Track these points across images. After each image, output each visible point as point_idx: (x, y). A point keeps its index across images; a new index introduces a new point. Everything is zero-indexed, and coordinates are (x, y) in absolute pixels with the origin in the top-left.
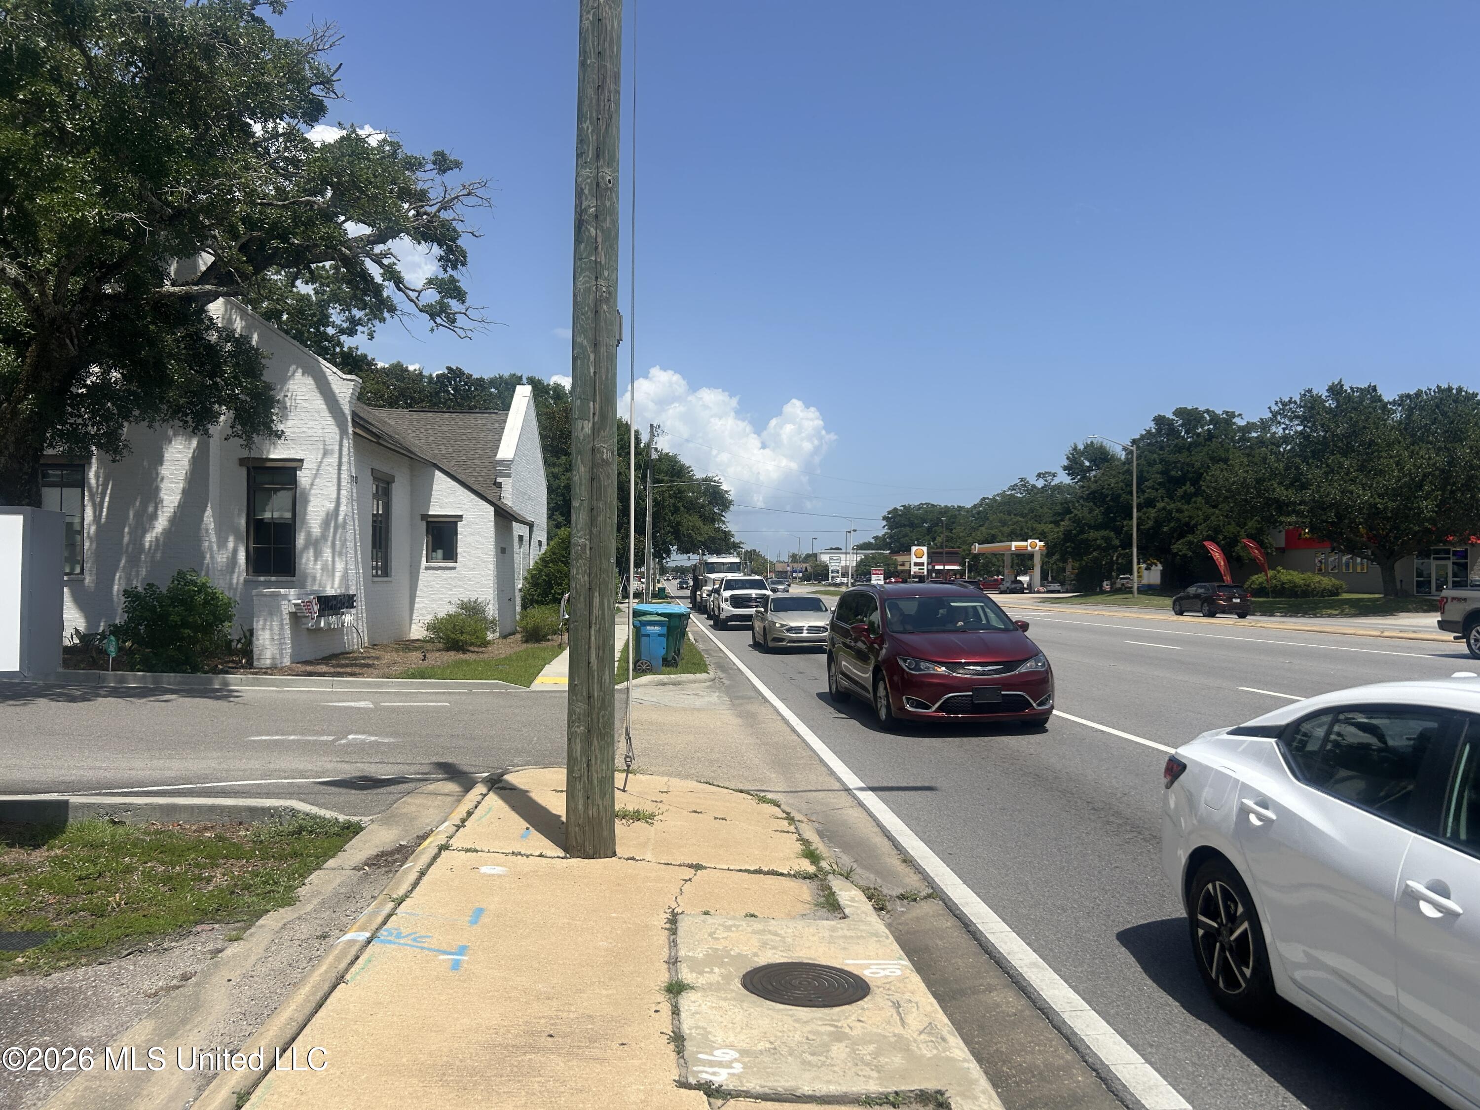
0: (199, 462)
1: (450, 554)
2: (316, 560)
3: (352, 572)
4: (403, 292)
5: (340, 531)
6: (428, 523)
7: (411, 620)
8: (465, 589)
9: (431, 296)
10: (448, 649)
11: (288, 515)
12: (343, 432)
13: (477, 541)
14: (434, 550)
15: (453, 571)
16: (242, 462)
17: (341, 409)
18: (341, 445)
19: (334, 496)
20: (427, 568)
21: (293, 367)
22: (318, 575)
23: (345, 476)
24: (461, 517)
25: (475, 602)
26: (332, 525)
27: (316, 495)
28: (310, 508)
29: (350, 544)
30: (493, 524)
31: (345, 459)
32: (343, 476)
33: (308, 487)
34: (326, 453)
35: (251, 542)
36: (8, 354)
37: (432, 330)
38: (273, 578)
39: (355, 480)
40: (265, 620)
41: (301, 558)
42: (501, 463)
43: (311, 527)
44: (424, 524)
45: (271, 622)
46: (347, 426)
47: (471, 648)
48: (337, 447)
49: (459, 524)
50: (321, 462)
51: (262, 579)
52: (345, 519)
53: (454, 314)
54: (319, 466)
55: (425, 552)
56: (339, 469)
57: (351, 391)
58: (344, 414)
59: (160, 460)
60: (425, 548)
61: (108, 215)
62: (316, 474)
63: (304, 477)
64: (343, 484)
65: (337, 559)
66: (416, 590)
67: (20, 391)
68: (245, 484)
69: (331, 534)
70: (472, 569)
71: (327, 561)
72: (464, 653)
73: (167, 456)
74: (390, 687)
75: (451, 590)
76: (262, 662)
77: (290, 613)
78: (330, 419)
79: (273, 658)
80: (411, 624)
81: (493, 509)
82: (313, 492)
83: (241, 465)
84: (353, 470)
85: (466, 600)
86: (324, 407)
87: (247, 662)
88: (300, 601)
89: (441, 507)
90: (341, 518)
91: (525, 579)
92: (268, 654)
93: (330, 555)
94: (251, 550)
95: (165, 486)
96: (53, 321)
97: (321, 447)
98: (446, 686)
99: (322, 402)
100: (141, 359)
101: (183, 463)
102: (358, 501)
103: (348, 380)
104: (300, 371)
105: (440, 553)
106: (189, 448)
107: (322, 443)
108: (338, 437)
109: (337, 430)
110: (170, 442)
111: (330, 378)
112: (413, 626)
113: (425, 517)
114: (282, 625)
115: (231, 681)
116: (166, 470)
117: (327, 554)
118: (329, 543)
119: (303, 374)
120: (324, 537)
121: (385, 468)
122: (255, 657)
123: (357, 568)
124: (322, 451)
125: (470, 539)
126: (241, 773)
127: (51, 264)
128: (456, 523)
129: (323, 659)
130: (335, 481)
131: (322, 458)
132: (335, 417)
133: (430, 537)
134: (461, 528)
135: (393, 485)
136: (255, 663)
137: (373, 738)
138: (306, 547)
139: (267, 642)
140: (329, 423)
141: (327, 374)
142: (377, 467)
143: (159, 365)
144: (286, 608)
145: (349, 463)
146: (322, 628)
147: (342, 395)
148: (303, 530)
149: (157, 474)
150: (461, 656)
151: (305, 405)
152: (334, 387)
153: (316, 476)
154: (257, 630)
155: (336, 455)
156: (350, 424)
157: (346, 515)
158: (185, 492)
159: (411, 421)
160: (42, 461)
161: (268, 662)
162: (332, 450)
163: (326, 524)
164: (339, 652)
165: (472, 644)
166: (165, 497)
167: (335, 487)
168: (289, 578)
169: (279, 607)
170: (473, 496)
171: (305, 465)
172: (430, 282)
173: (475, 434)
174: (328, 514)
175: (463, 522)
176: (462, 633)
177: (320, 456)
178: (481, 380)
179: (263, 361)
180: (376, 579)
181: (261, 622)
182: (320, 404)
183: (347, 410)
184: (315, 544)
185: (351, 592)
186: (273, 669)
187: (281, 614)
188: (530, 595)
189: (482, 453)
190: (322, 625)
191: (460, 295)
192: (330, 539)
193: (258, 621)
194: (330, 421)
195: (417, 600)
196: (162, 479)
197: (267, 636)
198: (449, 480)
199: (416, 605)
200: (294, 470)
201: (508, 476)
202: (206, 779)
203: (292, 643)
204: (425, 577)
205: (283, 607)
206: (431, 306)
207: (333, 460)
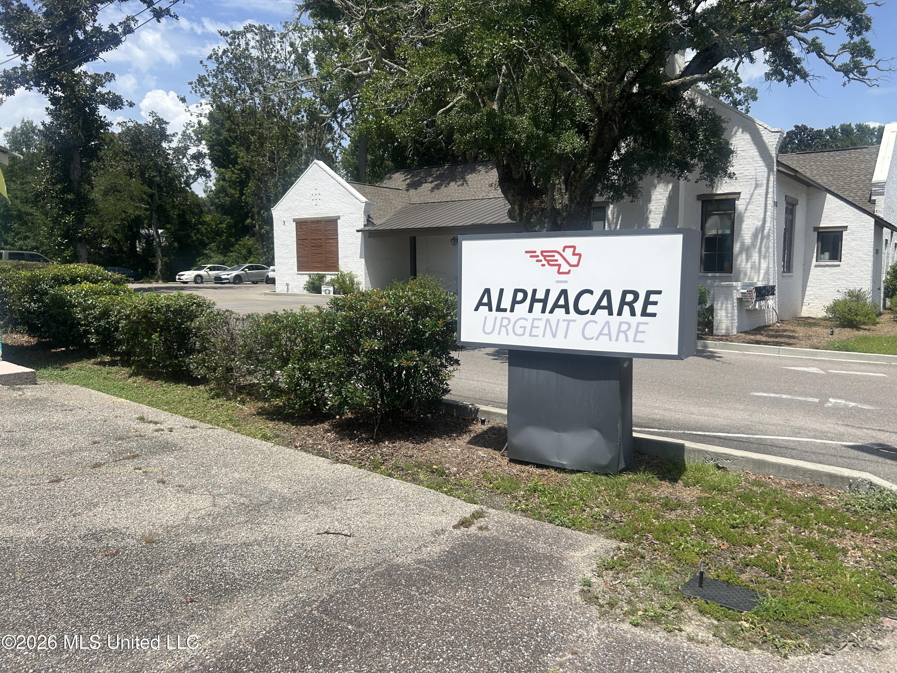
0: (673, 199)
1: (836, 255)
2: (747, 261)
3: (771, 270)
4: (824, 58)
5: (765, 241)
6: (819, 233)
7: (802, 303)
8: (847, 281)
9: (846, 58)
10: (844, 327)
11: (728, 232)
12: (770, 170)
13: (859, 245)
14: (822, 253)
15: (837, 268)
16: (699, 197)
17: (770, 154)
18: (768, 180)
19: (762, 216)
20: (816, 266)
21: (736, 128)
22: (748, 272)
23: (770, 202)
24: (846, 227)
25: (859, 291)
26: (760, 237)
27: (748, 216)
28: (744, 226)
29: (771, 250)
30: (873, 231)
31: (771, 190)
32: (768, 202)
33: (743, 211)
34: (757, 186)
35: (703, 251)
36: (581, 140)
37: (844, 85)
38: (717, 274)
39: (776, 204)
40: (722, 303)
41: (737, 260)
42: (876, 185)
43: (744, 239)
44: (816, 233)
45: (727, 304)
46: (773, 166)
47: (862, 326)
48: (765, 182)
49: (844, 233)
50: (753, 193)
51: (710, 275)
52: (769, 232)
53: (865, 68)
54: (752, 196)
55: (815, 254)
56: (766, 197)
57: (777, 140)
58: (771, 157)
59: (649, 200)
60: (815, 251)
61: (657, 27)
62: (749, 202)
63: (740, 205)
64: (768, 208)
65: (762, 261)
66: (807, 282)
67: (585, 162)
68: (700, 212)
69: (758, 244)
70: (854, 266)
71: (755, 262)
72: (859, 330)
73: (653, 197)
74: (822, 356)
75: (835, 282)
76: (719, 331)
77: (738, 299)
78: (761, 162)
79: (727, 329)
80: (802, 305)
81: (873, 220)
82: (746, 214)
83: (698, 200)
84: (775, 197)
85: (852, 289)
86: (757, 153)
87: (708, 331)
88: (745, 291)
89: (830, 221)
90: (766, 232)
91: (888, 273)
92: (724, 326)
93: (758, 258)
94: (703, 255)
95: (651, 216)
96: (607, 114)
97: (754, 182)
98: (868, 358)
99: (756, 150)
100: (656, 132)
101: (662, 201)
102: (777, 219)
103: (775, 132)
104: (740, 130)
105: (827, 255)
106: (667, 191)
107: (754, 180)
108: (766, 175)
109: (766, 170)
110: (656, 187)
111: (762, 132)
112: (804, 307)
113: (816, 229)
114: (733, 307)
115: (710, 345)
116: (652, 206)
117: (755, 256)
118: (757, 250)
119: (743, 132)
120: (753, 245)
121: (792, 195)
122: (715, 328)
123: (774, 266)
124: (754, 186)
125: (853, 244)
126: (773, 428)
127: (605, 78)
128: (842, 232)
129: (754, 330)
130: (763, 205)
131: (754, 191)
132: (764, 160)
133: (820, 243)
134: (846, 235)
135: (797, 206)
136: (715, 332)
137: (853, 404)
138: (740, 252)
139: (724, 318)
140: (760, 165)
141: (760, 130)
142: (788, 194)
143: (665, 135)
144: (736, 295)
145: (773, 192)
146: (757, 309)
147: (770, 144)
148: (739, 241)
149: (647, 209)
150: (856, 333)
151: (743, 154)
152: (765, 138)
153: (748, 204)
154: (717, 310)
155: (764, 187)
156: (775, 164)
157: (770, 229)
158: (663, 219)
159: (798, 161)
160: (593, 206)
161: (724, 331)
162: (762, 184)
163: (755, 236)
164: (762, 325)
165: (864, 323)
166: (652, 224)
167: (763, 210)
168: (728, 275)
169: (731, 294)
170: (857, 211)
171: (742, 196)
172: (844, 47)
173: (850, 165)
174: (756, 229)
175: (848, 231)
176: (857, 315)
177: (752, 189)
178: (820, 132)
179: (723, 124)
180: (785, 274)
181: (719, 305)
182: (754, 152)
183: (773, 153)
184: (747, 250)
185: (771, 284)
186: (726, 338)
187: (733, 300)
188: (892, 285)
189: (856, 179)
190: (757, 307)
191: (868, 53)
192: (758, 247)
193: (717, 304)
194: (762, 163)
195: (808, 289)
196: (650, 212)
197: (724, 314)
198: (838, 200)
199: (807, 293)
200: (734, 200)
201: (882, 194)
202: (748, 430)
203: (738, 319)
204: (815, 273)
205: (735, 294)
206: (846, 65)
207: (762, 191)
